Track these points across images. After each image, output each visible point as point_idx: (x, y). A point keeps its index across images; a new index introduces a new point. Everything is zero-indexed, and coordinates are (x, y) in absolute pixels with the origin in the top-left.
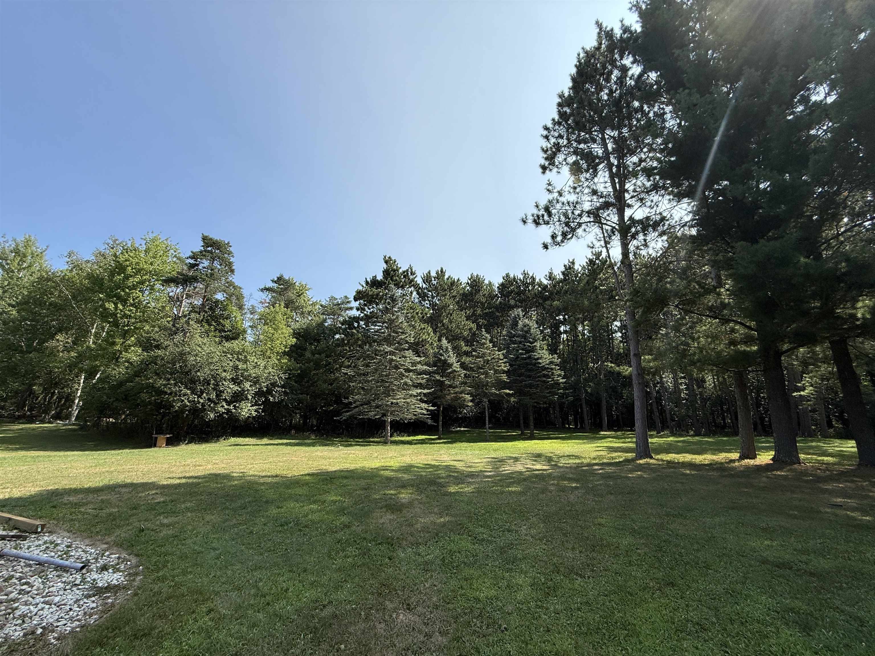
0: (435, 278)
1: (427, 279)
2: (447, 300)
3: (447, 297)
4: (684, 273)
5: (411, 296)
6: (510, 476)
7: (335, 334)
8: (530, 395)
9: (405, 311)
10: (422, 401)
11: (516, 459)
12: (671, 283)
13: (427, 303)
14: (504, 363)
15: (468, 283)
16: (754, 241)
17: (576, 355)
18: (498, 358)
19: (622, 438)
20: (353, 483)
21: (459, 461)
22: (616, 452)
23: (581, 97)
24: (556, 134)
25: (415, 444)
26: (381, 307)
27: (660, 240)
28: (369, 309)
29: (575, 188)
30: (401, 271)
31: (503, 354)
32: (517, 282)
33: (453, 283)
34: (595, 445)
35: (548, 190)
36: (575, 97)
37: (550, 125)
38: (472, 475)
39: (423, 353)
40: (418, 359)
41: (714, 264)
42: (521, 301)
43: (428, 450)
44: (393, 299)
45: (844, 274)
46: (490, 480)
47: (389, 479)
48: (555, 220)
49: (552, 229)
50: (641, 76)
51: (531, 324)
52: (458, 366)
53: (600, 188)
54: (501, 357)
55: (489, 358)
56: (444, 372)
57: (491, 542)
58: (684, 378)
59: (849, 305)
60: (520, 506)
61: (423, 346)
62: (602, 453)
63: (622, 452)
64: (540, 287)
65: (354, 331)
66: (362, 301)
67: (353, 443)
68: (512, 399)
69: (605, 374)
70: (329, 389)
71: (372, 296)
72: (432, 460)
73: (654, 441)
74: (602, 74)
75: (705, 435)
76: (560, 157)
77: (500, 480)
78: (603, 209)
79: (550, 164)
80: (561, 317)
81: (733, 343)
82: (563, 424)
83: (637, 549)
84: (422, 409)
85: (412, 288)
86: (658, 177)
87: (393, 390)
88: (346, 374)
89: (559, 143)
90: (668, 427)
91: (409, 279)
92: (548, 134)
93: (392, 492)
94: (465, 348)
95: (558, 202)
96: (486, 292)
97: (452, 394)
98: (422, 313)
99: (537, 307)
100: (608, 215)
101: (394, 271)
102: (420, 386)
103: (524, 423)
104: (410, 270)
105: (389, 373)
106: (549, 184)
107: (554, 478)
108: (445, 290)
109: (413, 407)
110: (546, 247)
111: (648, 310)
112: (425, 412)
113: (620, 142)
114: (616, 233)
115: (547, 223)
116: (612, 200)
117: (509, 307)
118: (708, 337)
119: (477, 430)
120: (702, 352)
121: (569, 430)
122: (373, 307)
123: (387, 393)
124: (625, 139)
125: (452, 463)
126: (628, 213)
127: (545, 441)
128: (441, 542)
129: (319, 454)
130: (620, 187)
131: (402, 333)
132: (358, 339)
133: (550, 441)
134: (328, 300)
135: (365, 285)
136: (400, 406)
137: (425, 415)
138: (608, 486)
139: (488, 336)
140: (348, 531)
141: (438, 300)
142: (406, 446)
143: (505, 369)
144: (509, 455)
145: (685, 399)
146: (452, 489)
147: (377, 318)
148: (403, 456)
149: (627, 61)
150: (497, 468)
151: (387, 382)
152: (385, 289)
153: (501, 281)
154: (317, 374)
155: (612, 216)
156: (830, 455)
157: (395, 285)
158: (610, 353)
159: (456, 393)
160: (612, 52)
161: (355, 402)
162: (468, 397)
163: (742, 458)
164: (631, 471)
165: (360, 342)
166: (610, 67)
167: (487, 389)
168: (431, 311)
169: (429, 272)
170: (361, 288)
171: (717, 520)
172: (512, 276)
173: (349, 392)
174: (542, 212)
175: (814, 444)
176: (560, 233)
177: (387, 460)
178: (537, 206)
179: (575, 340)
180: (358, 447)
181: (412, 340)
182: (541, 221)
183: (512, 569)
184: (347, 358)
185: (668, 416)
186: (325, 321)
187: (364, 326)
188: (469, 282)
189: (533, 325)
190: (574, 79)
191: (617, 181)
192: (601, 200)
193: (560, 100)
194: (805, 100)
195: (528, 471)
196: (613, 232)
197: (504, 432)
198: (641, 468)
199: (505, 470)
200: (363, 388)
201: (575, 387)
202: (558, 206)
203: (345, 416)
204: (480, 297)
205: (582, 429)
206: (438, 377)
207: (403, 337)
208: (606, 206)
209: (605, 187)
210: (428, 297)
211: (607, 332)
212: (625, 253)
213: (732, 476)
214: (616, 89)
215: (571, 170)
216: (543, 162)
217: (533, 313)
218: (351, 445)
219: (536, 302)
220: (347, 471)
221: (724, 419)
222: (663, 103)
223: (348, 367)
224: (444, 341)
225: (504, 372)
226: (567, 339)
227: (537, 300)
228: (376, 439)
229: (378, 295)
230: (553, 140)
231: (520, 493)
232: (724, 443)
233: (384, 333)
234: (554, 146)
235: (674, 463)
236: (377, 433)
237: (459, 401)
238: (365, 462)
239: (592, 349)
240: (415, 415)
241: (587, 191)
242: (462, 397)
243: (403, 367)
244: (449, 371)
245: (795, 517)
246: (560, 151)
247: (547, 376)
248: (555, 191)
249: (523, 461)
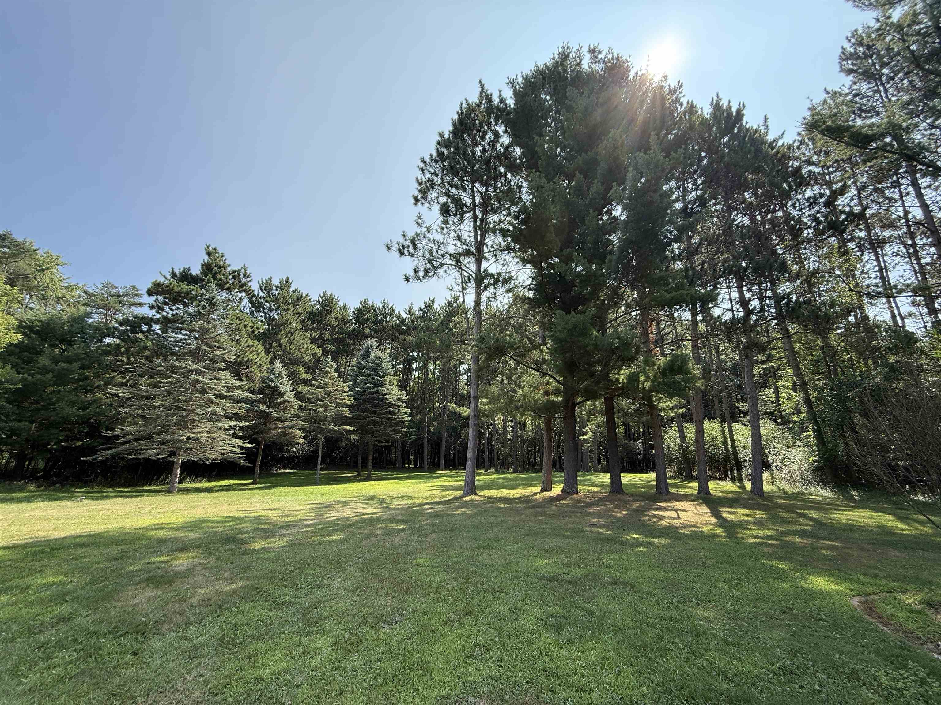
0: (277, 287)
1: (266, 287)
2: (289, 316)
3: (290, 312)
4: (519, 329)
5: (240, 303)
6: (333, 524)
7: (104, 337)
8: (373, 432)
9: (228, 321)
10: (235, 436)
11: (346, 503)
12: (510, 336)
13: (261, 316)
14: (349, 396)
15: (319, 301)
16: (568, 312)
17: (424, 393)
18: (342, 390)
19: (454, 477)
20: (96, 552)
21: (274, 509)
22: (447, 490)
23: (458, 144)
24: (432, 171)
25: (217, 491)
26: (191, 310)
27: (506, 296)
28: (171, 309)
29: (442, 229)
30: (229, 269)
31: (349, 387)
32: (374, 310)
33: (299, 298)
34: (430, 484)
35: (417, 223)
36: (454, 142)
37: (427, 159)
38: (287, 526)
39: (247, 376)
40: (238, 383)
41: (542, 325)
42: (376, 331)
43: (234, 498)
44: (211, 302)
45: (616, 348)
46: (309, 529)
47: (162, 541)
48: (420, 254)
49: (415, 263)
50: (508, 147)
51: (383, 357)
52: (292, 396)
53: (465, 235)
54: (346, 389)
55: (332, 390)
56: (273, 402)
57: (291, 604)
58: (511, 421)
59: (616, 371)
60: (338, 556)
61: (248, 367)
62: (435, 492)
63: (453, 490)
64: (398, 319)
65: (141, 336)
66: (160, 298)
67: (111, 494)
68: (353, 437)
69: (448, 414)
70: (78, 416)
71: (179, 293)
72: (237, 511)
73: (481, 478)
74: (479, 131)
75: (522, 472)
76: (433, 195)
77: (322, 529)
78: (464, 256)
79: (422, 198)
80: (415, 354)
81: (547, 393)
82: (404, 464)
83: (447, 584)
84: (234, 447)
85: (244, 294)
86: (510, 239)
87: (193, 421)
88: (116, 395)
89: (433, 180)
90: (494, 466)
91: (240, 282)
92: (424, 168)
93: (164, 559)
94: (304, 376)
95: (425, 237)
96: (338, 315)
97: (279, 428)
98: (252, 327)
99: (392, 339)
100: (468, 263)
101: (220, 267)
102: (237, 417)
103: (362, 463)
104: (243, 271)
105: (191, 398)
106: (419, 217)
107: (383, 521)
108: (289, 304)
109: (221, 443)
110: (407, 279)
111: (489, 358)
112: (238, 450)
113: (486, 198)
114: (472, 280)
115: (412, 256)
116: (473, 249)
117: (362, 336)
118: (531, 386)
119: (306, 472)
120: (525, 399)
121: (409, 470)
122: (178, 308)
123: (183, 424)
124: (490, 198)
125: (264, 513)
126: (484, 265)
127: (382, 482)
128: (224, 615)
129: (38, 513)
130: (481, 239)
131: (219, 348)
132: (145, 348)
133: (387, 481)
134: (100, 286)
135: (169, 277)
136: (200, 442)
137: (238, 454)
138: (434, 525)
139: (334, 365)
140: (63, 627)
141: (278, 314)
142: (202, 495)
143: (349, 403)
144: (338, 499)
145: (510, 440)
146: (257, 546)
147: (182, 323)
148: (193, 507)
149: (501, 129)
150: (321, 515)
151: (185, 410)
152: (202, 287)
153: (358, 306)
154: (59, 392)
155: (471, 264)
156: (596, 486)
157: (217, 285)
158: (455, 394)
159: (285, 427)
160: (489, 114)
161: (124, 436)
162: (300, 433)
163: (542, 491)
164: (457, 508)
165: (147, 353)
166: (486, 128)
167: (324, 424)
168: (267, 327)
169: (270, 279)
170: (162, 280)
171: (516, 546)
172: (370, 303)
173: (117, 420)
174: (408, 243)
175: (588, 477)
176: (422, 269)
177: (166, 514)
178: (404, 236)
179: (426, 379)
180: (120, 499)
181: (233, 358)
182: (406, 252)
183: (312, 632)
184: (121, 373)
185: (496, 456)
186: (88, 315)
187: (159, 332)
188: (321, 300)
189: (386, 358)
190: (454, 125)
191: (479, 233)
192: (464, 247)
193: (440, 139)
194: (609, 212)
195: (356, 516)
196: (469, 280)
197: (338, 474)
198: (466, 505)
199: (330, 517)
200: (143, 417)
201: (419, 426)
202: (425, 241)
203: (103, 455)
204: (331, 319)
205: (421, 469)
206: (263, 407)
207: (219, 353)
208: (468, 253)
209: (469, 236)
210: (264, 309)
211: (456, 373)
212: (478, 302)
213: (533, 507)
214: (488, 150)
215: (441, 209)
216: (416, 193)
217: (388, 346)
218: (107, 497)
219: (392, 334)
220: (90, 536)
221: (535, 458)
222: (522, 177)
223: (122, 385)
224: (278, 365)
225: (347, 406)
226: (418, 377)
227: (393, 333)
228: (154, 488)
229: (188, 293)
230: (428, 175)
231: (342, 542)
232: (533, 479)
233: (190, 344)
234: (428, 181)
235: (493, 498)
236: (157, 479)
237: (287, 437)
238: (127, 520)
239: (440, 389)
240: (223, 454)
241: (453, 234)
242: (292, 433)
243: (214, 392)
244: (279, 401)
245: (568, 537)
246: (433, 188)
247: (393, 413)
248: (424, 226)
249: (353, 505)
